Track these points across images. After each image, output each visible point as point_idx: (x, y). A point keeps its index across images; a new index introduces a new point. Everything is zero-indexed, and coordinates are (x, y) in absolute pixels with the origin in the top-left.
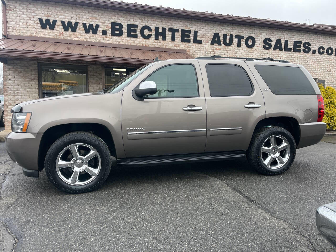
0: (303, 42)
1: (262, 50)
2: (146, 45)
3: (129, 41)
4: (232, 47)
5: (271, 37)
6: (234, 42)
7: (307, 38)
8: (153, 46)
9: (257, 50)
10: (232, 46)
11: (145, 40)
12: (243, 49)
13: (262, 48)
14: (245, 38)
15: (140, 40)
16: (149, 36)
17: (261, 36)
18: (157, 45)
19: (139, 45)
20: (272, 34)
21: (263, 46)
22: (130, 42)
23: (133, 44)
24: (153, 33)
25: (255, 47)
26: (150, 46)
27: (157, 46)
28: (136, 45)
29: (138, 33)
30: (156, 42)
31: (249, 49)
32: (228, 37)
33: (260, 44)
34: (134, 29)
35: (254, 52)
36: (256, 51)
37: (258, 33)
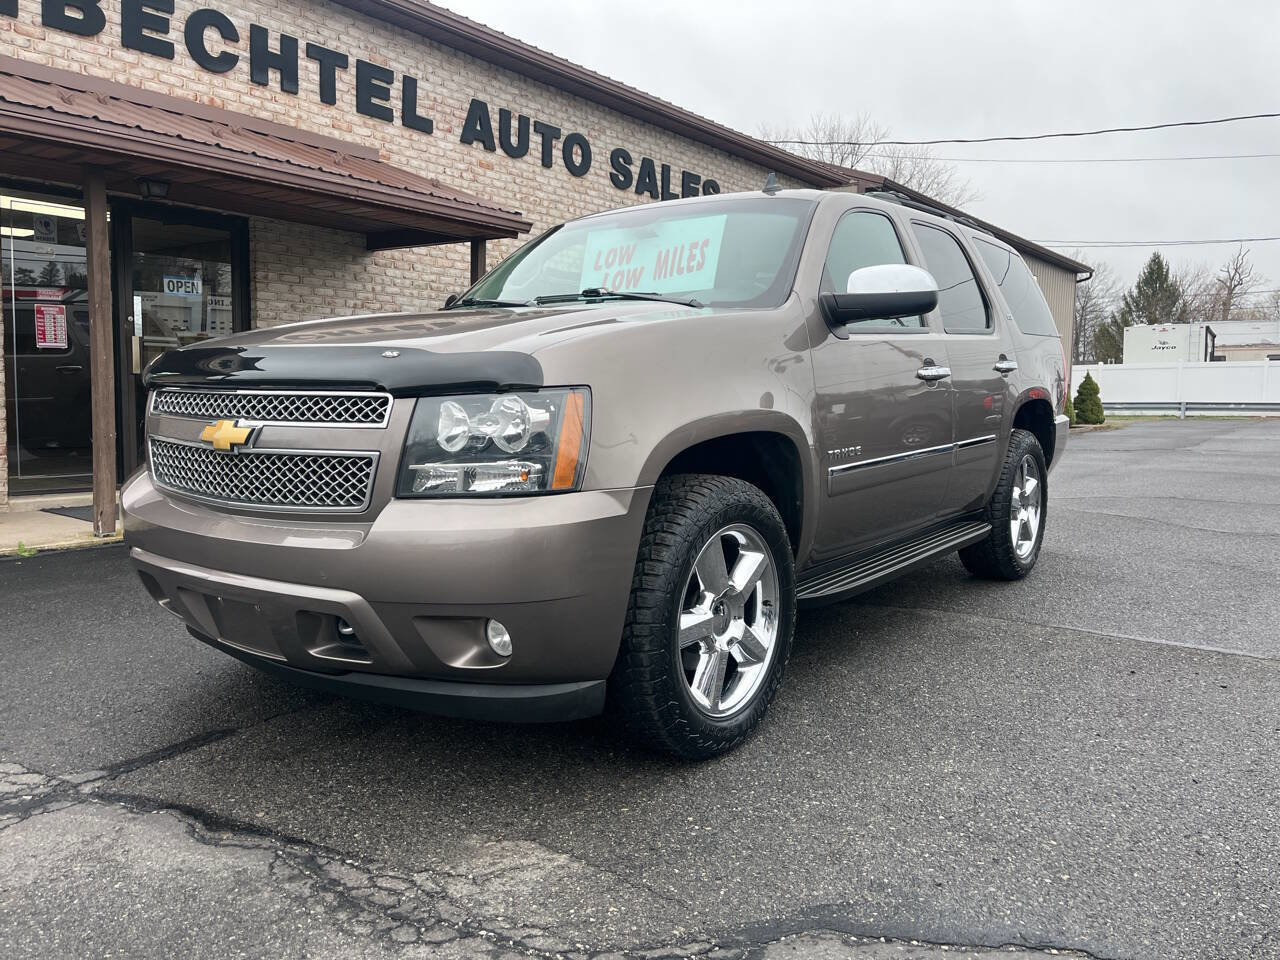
0: (704, 179)
1: (607, 189)
2: (212, 100)
3: (132, 68)
4: (526, 162)
5: (628, 147)
6: (532, 145)
7: (710, 167)
8: (243, 110)
9: (596, 186)
10: (526, 158)
11: (206, 77)
12: (559, 177)
13: (608, 182)
14: (563, 139)
15: (185, 72)
16: (226, 63)
17: (603, 137)
18: (262, 108)
19: (179, 92)
20: (632, 139)
21: (611, 174)
22: (137, 72)
23: (153, 86)
24: (242, 49)
25: (590, 176)
26: (230, 108)
27: (264, 115)
28: (165, 90)
29: (176, 36)
30: (257, 93)
31: (573, 179)
32: (515, 124)
33: (604, 166)
34: (155, 13)
35: (588, 191)
36: (594, 189)
37: (597, 127)
